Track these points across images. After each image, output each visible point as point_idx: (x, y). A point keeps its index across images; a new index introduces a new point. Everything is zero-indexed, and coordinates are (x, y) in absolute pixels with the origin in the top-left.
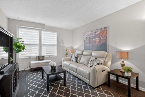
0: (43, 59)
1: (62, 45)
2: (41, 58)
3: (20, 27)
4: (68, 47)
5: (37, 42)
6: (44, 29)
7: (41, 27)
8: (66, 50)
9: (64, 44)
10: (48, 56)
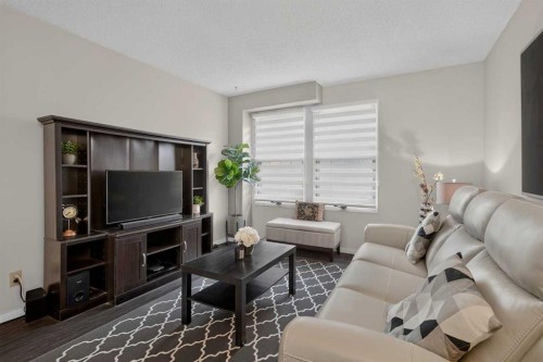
0: (313, 218)
1: (406, 155)
2: (308, 212)
3: (257, 113)
4: (436, 169)
5: (300, 151)
6: (316, 101)
7: (307, 95)
8: (422, 186)
9: (417, 153)
10: (338, 208)
